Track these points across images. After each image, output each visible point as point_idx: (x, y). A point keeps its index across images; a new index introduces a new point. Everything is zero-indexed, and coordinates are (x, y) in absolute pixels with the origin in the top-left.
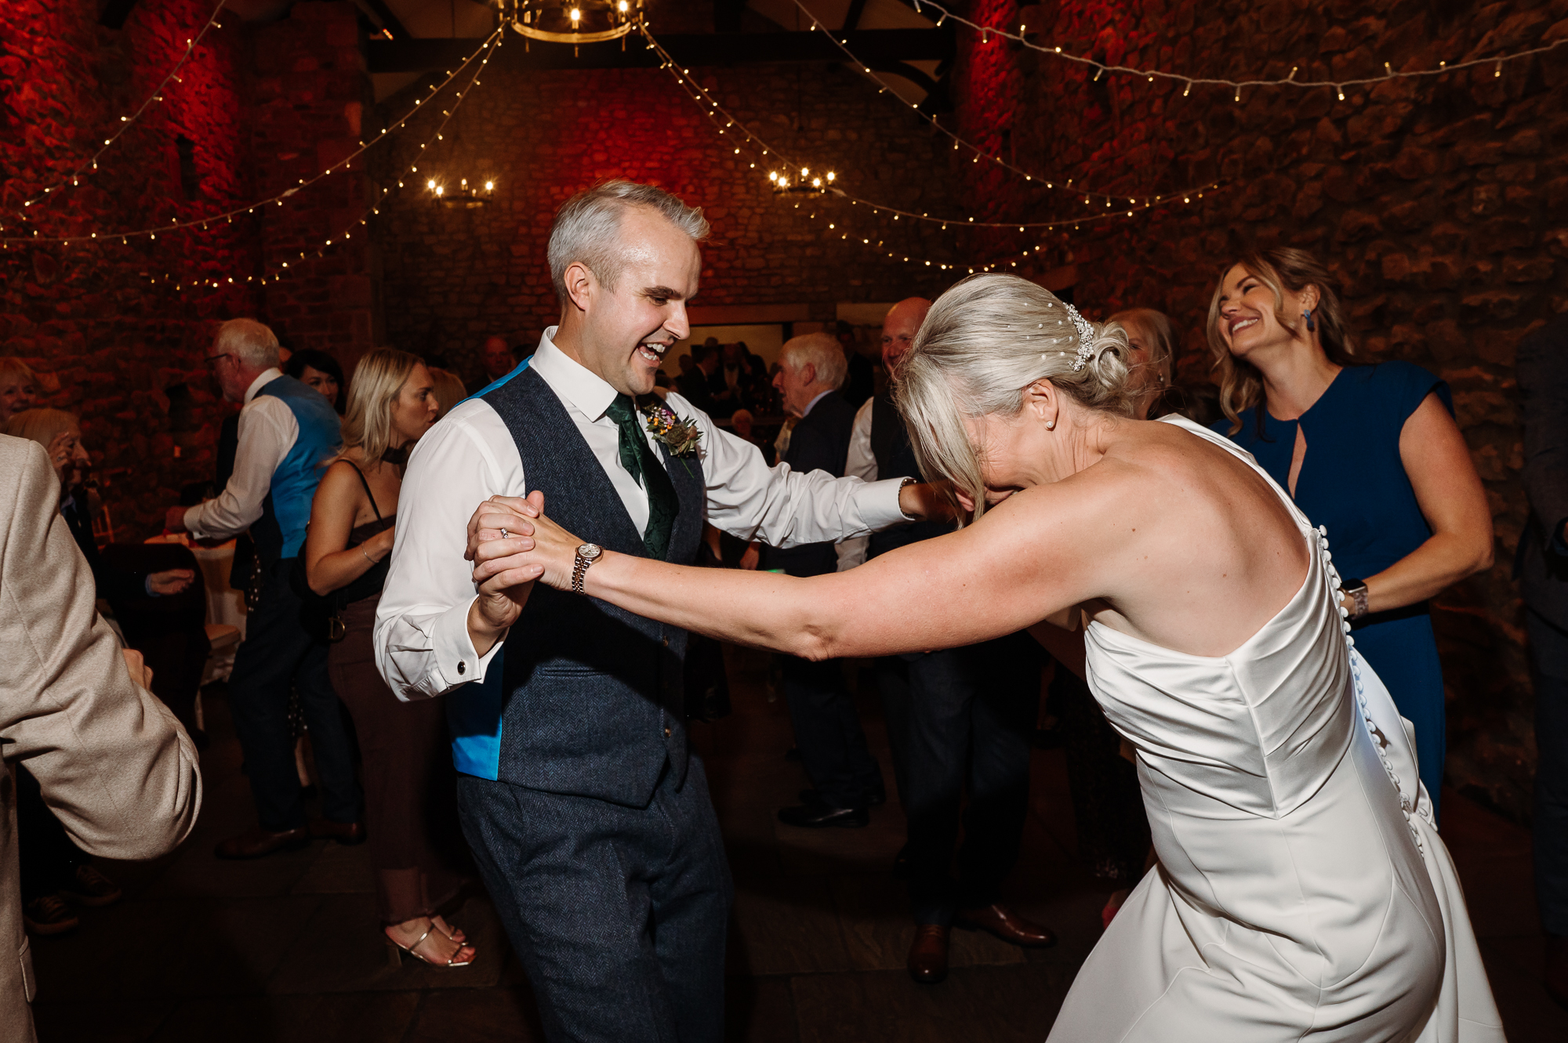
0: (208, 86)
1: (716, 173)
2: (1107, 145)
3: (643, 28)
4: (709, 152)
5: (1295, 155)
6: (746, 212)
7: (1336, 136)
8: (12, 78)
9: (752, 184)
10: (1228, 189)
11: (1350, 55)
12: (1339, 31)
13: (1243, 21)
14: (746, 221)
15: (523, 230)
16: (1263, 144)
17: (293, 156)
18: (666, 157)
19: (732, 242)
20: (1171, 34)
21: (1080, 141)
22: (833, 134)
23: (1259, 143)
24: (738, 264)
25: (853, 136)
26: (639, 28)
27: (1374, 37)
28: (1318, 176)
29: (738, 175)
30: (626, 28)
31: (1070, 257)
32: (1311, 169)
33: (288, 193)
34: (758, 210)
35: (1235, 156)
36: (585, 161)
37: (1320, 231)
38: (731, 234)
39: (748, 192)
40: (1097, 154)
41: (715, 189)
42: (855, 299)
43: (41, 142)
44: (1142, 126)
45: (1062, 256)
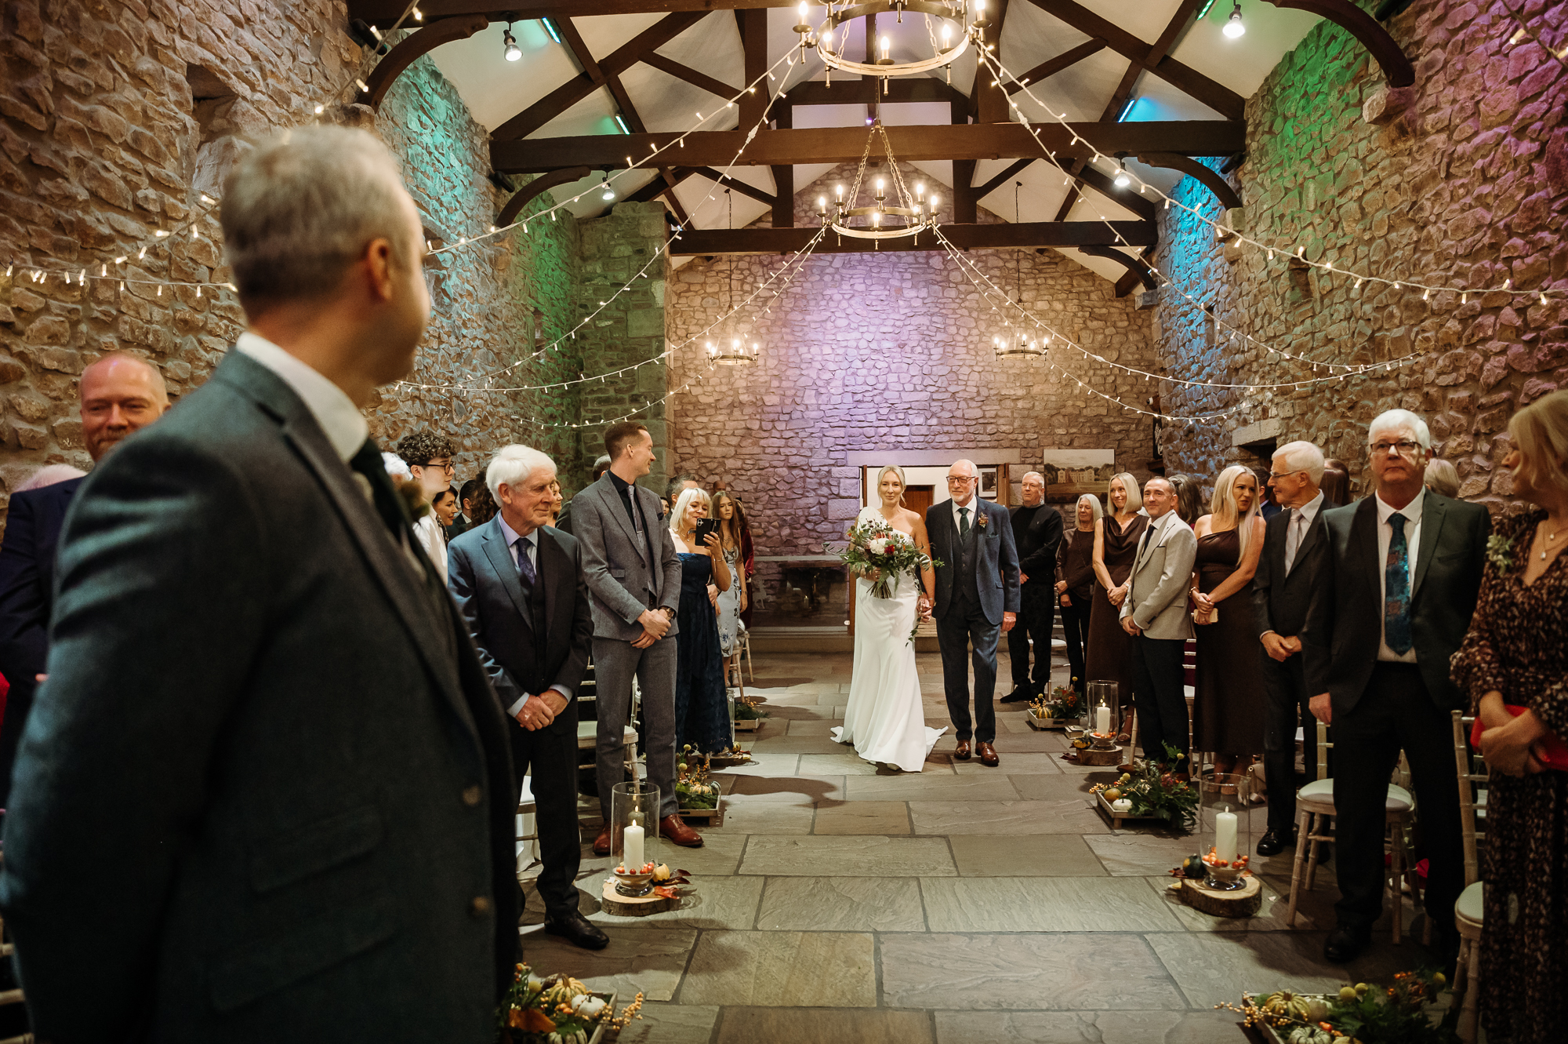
0: (553, 270)
1: (940, 336)
2: (1308, 321)
4: (935, 319)
5: (1481, 335)
7: (1518, 322)
9: (971, 346)
10: (1421, 359)
11: (1529, 260)
12: (1518, 241)
13: (1432, 229)
14: (966, 378)
15: (775, 383)
16: (1453, 325)
17: (609, 323)
18: (898, 323)
20: (1366, 238)
21: (1283, 318)
22: (1041, 305)
23: (1448, 324)
24: (959, 414)
25: (1058, 306)
27: (1549, 247)
28: (1503, 352)
29: (959, 338)
31: (1273, 411)
32: (1495, 345)
33: (664, 355)
34: (976, 369)
35: (1426, 335)
36: (829, 325)
37: (1505, 395)
38: (952, 389)
39: (968, 353)
40: (1298, 330)
41: (941, 350)
42: (1061, 445)
44: (1341, 308)
45: (1265, 411)
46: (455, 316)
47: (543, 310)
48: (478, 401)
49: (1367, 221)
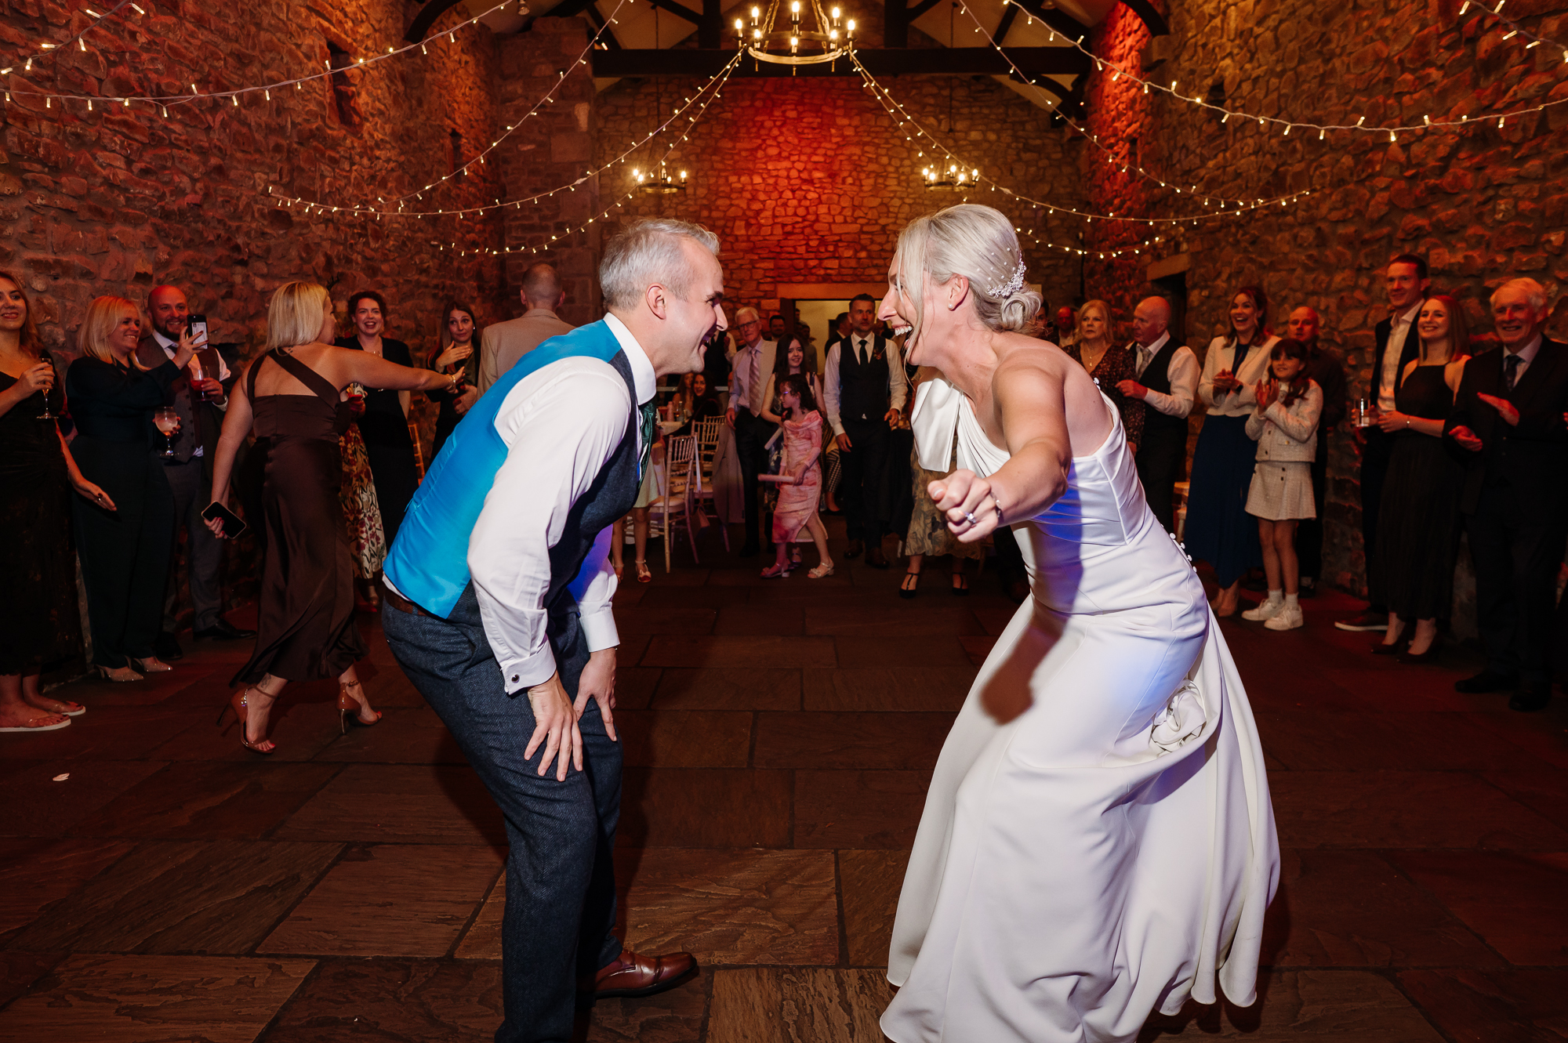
0: (470, 89)
1: (872, 167)
2: (1221, 155)
3: (852, 54)
4: (867, 148)
5: (1370, 171)
6: (896, 202)
7: (1402, 157)
8: (355, 85)
9: (903, 178)
10: (1316, 195)
11: (1416, 96)
12: (1408, 77)
13: (1337, 62)
14: (896, 210)
15: (705, 213)
16: (1347, 160)
17: (530, 147)
18: (830, 153)
19: (884, 227)
20: (1278, 69)
21: (1198, 151)
22: (974, 135)
23: (1343, 160)
25: (992, 137)
26: (848, 55)
27: (1434, 83)
28: (1387, 188)
29: (891, 169)
30: (838, 54)
31: (1185, 246)
32: (1382, 182)
33: (579, 181)
34: (907, 201)
35: (1323, 170)
36: (760, 154)
37: (1385, 230)
38: (883, 221)
39: (899, 184)
40: (1211, 164)
41: (871, 181)
43: (372, 136)
44: (1250, 141)
45: (1178, 245)
46: (366, 136)
47: (462, 131)
48: (395, 225)
49: (1281, 51)
